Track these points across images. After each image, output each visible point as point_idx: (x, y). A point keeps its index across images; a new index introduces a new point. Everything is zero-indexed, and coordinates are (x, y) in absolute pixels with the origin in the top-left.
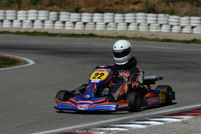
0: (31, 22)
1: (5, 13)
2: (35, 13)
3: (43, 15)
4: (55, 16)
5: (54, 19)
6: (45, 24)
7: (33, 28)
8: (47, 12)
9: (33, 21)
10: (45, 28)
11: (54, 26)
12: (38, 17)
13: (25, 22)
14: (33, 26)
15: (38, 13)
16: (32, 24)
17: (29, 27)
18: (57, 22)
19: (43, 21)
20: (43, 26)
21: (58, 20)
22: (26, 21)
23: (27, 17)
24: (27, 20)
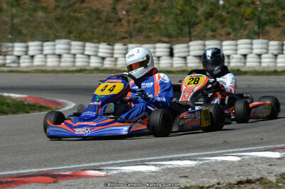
0: (241, 57)
1: (204, 45)
2: (248, 44)
3: (260, 46)
4: (277, 47)
5: (276, 52)
6: (263, 60)
7: (245, 65)
8: (264, 41)
9: (245, 56)
10: (263, 65)
11: (276, 63)
12: (252, 49)
13: (233, 58)
14: (245, 63)
15: (252, 44)
16: (243, 60)
17: (238, 64)
18: (280, 56)
19: (259, 55)
20: (260, 63)
21: (282, 54)
22: (235, 56)
23: (236, 50)
24: (236, 54)
